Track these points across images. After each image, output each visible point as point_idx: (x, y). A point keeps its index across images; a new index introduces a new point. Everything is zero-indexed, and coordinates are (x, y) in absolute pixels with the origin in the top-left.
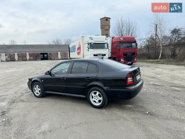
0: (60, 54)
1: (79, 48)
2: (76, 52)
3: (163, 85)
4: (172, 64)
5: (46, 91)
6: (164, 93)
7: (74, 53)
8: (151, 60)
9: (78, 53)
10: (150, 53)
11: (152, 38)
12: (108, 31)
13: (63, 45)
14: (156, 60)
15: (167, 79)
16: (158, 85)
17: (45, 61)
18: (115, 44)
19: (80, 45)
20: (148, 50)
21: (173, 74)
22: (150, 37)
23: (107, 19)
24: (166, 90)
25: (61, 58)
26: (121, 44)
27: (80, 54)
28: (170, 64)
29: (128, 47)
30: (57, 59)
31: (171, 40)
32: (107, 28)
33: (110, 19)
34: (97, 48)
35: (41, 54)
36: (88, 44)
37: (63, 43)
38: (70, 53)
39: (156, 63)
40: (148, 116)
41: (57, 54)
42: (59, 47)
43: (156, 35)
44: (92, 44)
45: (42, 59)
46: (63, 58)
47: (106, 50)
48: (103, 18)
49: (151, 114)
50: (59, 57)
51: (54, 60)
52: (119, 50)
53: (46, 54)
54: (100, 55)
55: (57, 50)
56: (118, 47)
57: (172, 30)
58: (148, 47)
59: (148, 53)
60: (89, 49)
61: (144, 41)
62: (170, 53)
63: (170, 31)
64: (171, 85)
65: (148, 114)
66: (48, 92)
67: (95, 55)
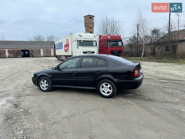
0: (43, 51)
1: (67, 45)
2: (63, 50)
3: (152, 78)
4: (154, 61)
5: (54, 85)
6: (155, 84)
7: (60, 50)
8: (134, 58)
9: (66, 51)
10: (133, 51)
11: (134, 37)
12: (92, 29)
13: (45, 42)
14: (139, 58)
15: (153, 74)
16: (147, 79)
17: (27, 58)
18: (102, 42)
19: (68, 42)
20: (131, 48)
21: (158, 70)
22: (133, 36)
23: (91, 17)
24: (155, 82)
25: (44, 55)
26: (109, 42)
27: (68, 51)
28: (152, 61)
29: (113, 45)
30: (40, 56)
31: (151, 40)
32: (91, 26)
33: (94, 17)
34: (86, 46)
35: (22, 51)
36: (78, 42)
37: (46, 40)
38: (56, 51)
39: (139, 60)
40: (147, 101)
41: (40, 51)
42: (41, 44)
43: (138, 34)
44: (81, 41)
45: (23, 57)
46: (46, 55)
47: (95, 48)
48: (87, 16)
49: (149, 100)
50: (42, 54)
51: (37, 57)
52: (107, 48)
53: (28, 51)
54: (89, 53)
55: (39, 47)
56: (106, 45)
57: (152, 30)
58: (130, 46)
59: (131, 51)
60: (78, 46)
61: (128, 39)
62: (151, 52)
63: (151, 31)
64: (159, 78)
65: (147, 100)
66: (55, 86)
67: (84, 53)
